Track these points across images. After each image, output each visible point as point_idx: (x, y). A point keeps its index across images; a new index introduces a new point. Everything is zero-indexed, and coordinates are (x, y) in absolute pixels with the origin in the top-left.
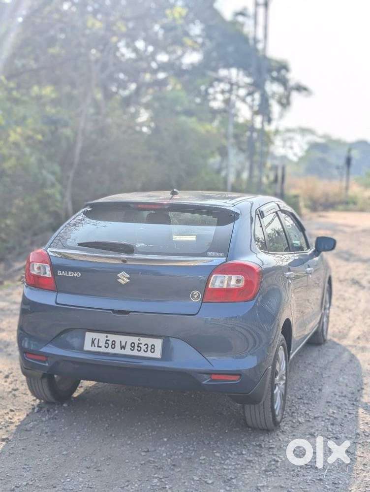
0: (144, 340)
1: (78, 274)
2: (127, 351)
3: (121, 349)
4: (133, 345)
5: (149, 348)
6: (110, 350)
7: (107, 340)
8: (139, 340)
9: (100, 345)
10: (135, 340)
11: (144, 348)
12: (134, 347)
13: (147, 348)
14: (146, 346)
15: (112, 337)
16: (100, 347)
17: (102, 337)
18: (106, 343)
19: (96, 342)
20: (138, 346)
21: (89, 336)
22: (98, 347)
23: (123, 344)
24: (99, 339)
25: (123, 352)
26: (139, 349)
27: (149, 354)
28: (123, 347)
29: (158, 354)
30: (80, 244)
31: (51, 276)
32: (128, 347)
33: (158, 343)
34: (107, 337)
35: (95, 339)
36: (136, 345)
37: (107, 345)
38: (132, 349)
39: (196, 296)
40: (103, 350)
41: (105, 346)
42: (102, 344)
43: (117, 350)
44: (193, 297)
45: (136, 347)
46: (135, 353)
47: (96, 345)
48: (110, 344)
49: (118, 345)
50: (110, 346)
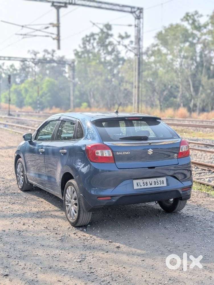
0: (159, 179)
1: (129, 153)
2: (153, 186)
4: (155, 182)
5: (162, 182)
6: (145, 187)
7: (143, 182)
8: (157, 179)
9: (141, 185)
10: (155, 180)
11: (159, 183)
12: (155, 183)
13: (161, 182)
15: (145, 181)
16: (141, 186)
17: (141, 181)
18: (143, 184)
19: (139, 184)
20: (157, 183)
21: (135, 182)
23: (151, 183)
24: (140, 183)
25: (151, 186)
26: (158, 183)
27: (162, 185)
28: (151, 184)
29: (165, 185)
30: (120, 139)
31: (112, 156)
32: (153, 183)
33: (164, 179)
34: (143, 181)
35: (138, 183)
36: (156, 182)
39: (176, 156)
40: (143, 187)
42: (142, 184)
43: (149, 186)
44: (175, 157)
46: (157, 186)
47: (139, 185)
49: (149, 184)
50: (145, 185)
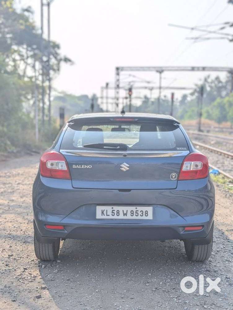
0: (140, 208)
1: (90, 167)
2: (129, 217)
3: (124, 215)
5: (144, 213)
6: (115, 217)
7: (113, 211)
8: (136, 208)
9: (108, 214)
10: (133, 208)
11: (140, 213)
12: (133, 213)
13: (142, 213)
14: (142, 212)
15: (116, 208)
16: (109, 215)
17: (109, 209)
18: (112, 212)
19: (105, 212)
20: (136, 213)
21: (99, 209)
22: (107, 215)
23: (125, 212)
24: (107, 210)
25: (125, 217)
26: (137, 214)
27: (144, 217)
28: (125, 214)
29: (150, 217)
30: (85, 146)
31: (66, 169)
32: (129, 214)
33: (150, 209)
34: (112, 208)
35: (104, 210)
37: (113, 214)
38: (132, 215)
39: (174, 177)
40: (111, 217)
41: (112, 215)
42: (110, 213)
43: (121, 217)
44: (172, 177)
45: (135, 214)
46: (134, 217)
47: (105, 215)
48: (116, 213)
49: (121, 213)
50: (116, 214)
